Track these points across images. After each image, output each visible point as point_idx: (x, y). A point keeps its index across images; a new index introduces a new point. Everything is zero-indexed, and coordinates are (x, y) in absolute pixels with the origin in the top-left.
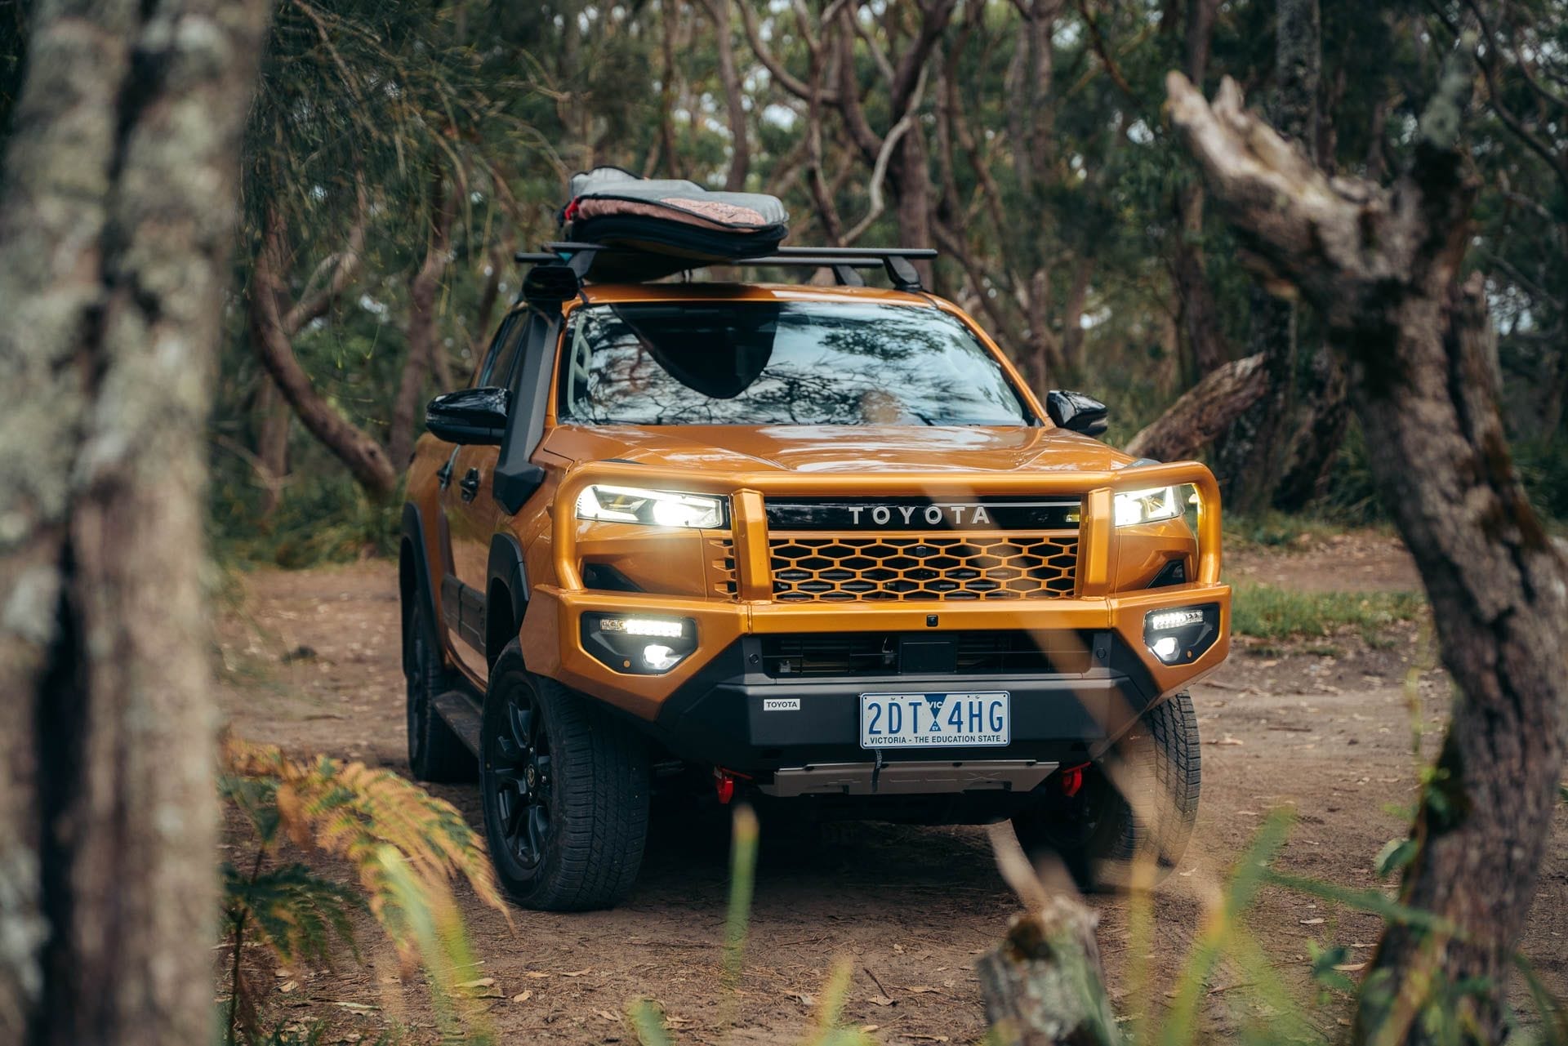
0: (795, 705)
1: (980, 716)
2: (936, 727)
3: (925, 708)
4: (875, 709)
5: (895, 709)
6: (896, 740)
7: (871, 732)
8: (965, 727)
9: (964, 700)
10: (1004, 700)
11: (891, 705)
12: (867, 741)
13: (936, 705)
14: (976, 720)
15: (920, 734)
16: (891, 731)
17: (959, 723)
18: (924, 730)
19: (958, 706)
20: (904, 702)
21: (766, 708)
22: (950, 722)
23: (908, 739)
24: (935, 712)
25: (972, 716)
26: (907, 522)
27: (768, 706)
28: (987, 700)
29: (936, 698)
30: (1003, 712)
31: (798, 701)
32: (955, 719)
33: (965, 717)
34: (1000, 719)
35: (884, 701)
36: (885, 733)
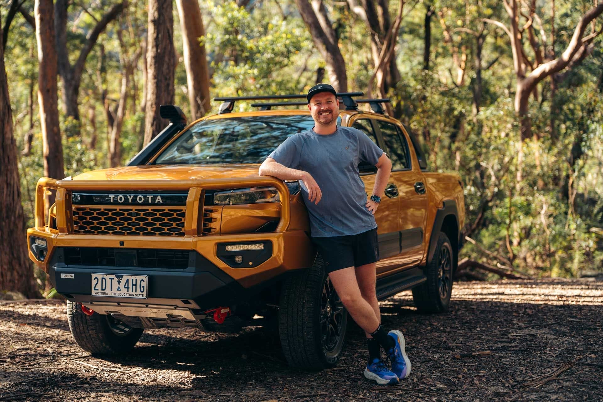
0: (72, 276)
1: (136, 285)
2: (119, 289)
3: (115, 281)
4: (96, 280)
5: (104, 280)
6: (104, 293)
7: (95, 289)
8: (130, 290)
9: (130, 278)
10: (145, 278)
11: (102, 278)
12: (93, 292)
13: (119, 280)
14: (134, 287)
16: (102, 290)
17: (128, 288)
18: (115, 290)
19: (128, 281)
20: (107, 277)
21: (62, 277)
22: (125, 287)
23: (109, 293)
24: (119, 282)
25: (133, 285)
26: (130, 201)
27: (63, 276)
28: (139, 278)
29: (120, 277)
30: (145, 284)
31: (73, 275)
33: (130, 286)
34: (143, 287)
35: (100, 276)
36: (100, 290)
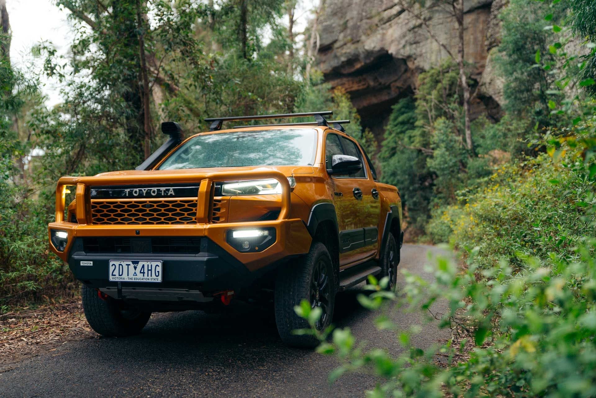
0: (91, 264)
1: (151, 270)
2: (135, 274)
3: (132, 266)
4: (114, 266)
5: (121, 266)
6: (121, 278)
7: (113, 275)
8: (146, 274)
9: (146, 264)
10: (160, 264)
12: (111, 278)
13: (136, 265)
14: (150, 272)
15: (129, 277)
16: (119, 275)
17: (144, 273)
18: (131, 275)
19: (143, 266)
20: (124, 264)
21: (81, 265)
22: (141, 272)
23: (126, 278)
24: (135, 268)
25: (148, 270)
26: (144, 195)
27: (82, 263)
28: (154, 264)
29: (136, 263)
30: (159, 269)
31: (92, 262)
32: (142, 271)
33: (146, 271)
34: (158, 272)
35: (117, 263)
36: (117, 276)
